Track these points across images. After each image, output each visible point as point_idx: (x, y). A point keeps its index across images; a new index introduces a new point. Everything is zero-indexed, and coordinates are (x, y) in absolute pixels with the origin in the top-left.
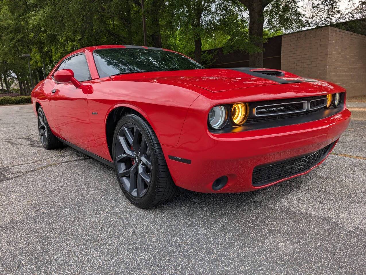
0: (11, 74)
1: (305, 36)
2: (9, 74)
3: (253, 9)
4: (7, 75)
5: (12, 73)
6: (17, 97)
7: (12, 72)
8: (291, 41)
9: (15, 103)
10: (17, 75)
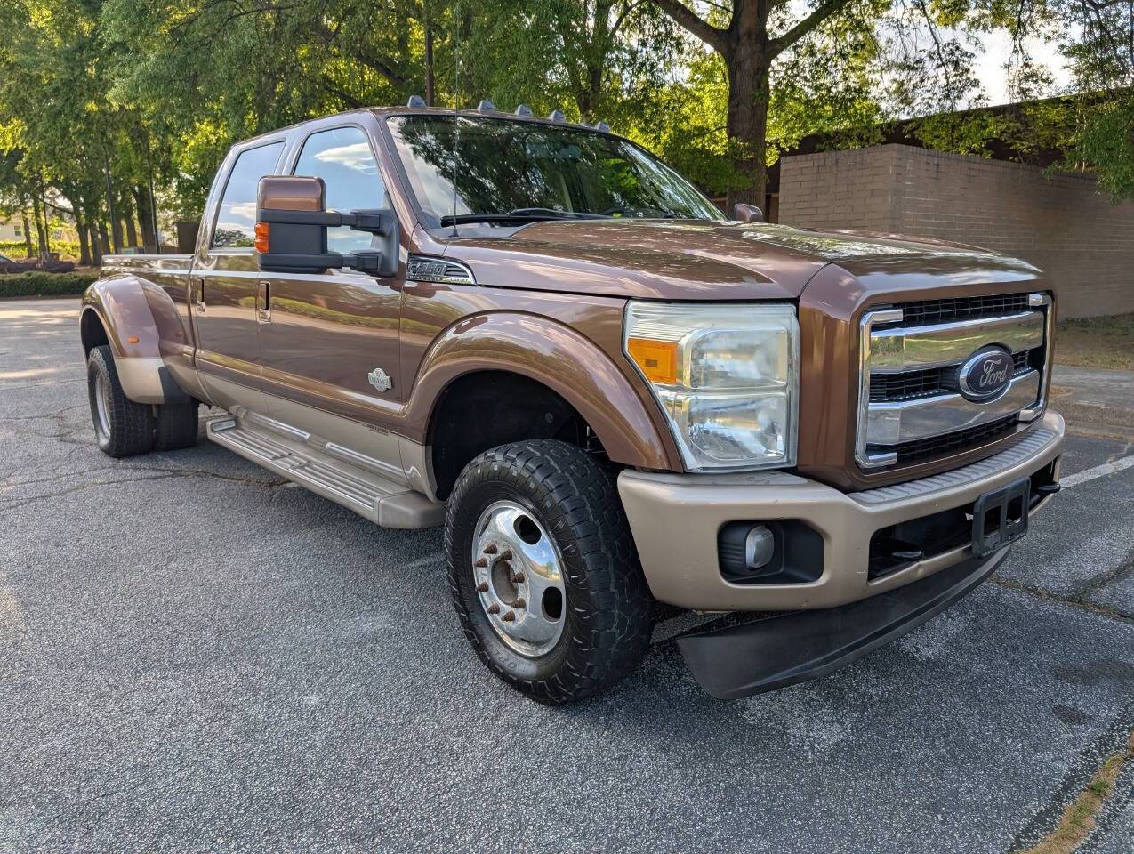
0: (57, 200)
1: (837, 162)
2: (50, 198)
3: (738, 64)
4: (41, 200)
5: (57, 197)
6: (68, 274)
7: (58, 193)
8: (802, 174)
9: (60, 294)
10: (73, 203)
